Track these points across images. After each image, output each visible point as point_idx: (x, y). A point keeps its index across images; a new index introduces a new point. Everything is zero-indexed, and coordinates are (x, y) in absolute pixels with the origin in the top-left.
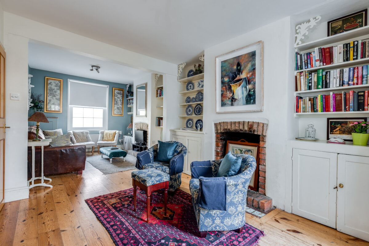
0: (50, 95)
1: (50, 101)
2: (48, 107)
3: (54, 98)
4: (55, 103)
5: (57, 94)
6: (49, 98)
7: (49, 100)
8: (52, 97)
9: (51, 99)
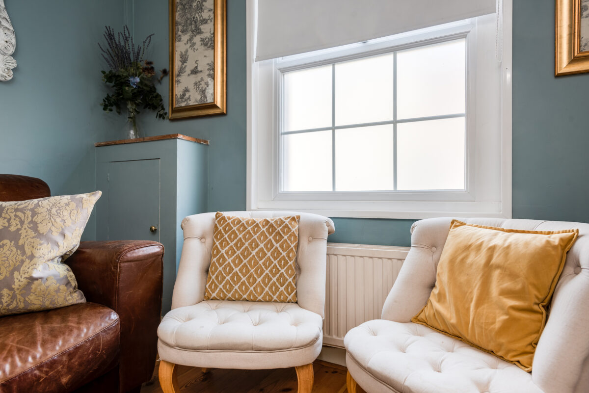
0: (183, 32)
1: (184, 60)
2: (178, 90)
3: (197, 39)
4: (199, 69)
5: (206, 15)
6: (181, 47)
7: (182, 56)
8: (191, 39)
9: (187, 51)
